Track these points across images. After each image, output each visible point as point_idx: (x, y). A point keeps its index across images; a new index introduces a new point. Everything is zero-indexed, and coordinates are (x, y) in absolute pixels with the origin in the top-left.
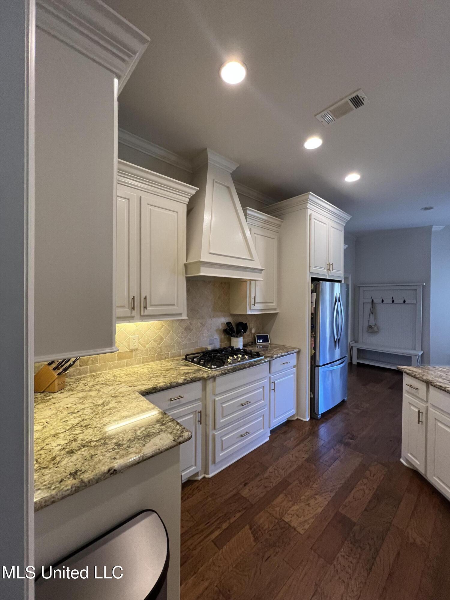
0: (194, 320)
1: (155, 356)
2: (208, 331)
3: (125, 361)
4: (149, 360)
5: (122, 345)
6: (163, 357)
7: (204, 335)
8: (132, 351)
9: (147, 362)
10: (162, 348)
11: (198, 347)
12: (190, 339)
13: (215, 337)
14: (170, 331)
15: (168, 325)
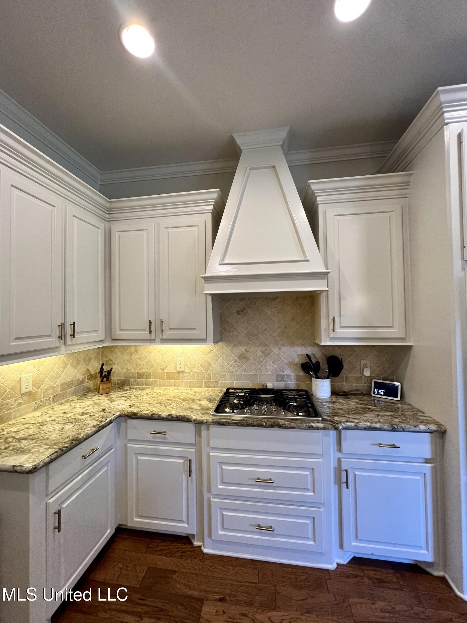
0: (251, 348)
1: (202, 382)
2: (274, 363)
3: (173, 381)
4: (196, 385)
5: (170, 365)
6: (211, 385)
7: (268, 367)
8: (179, 372)
9: (193, 386)
10: (210, 375)
11: (259, 382)
12: (246, 370)
13: (285, 373)
14: (219, 358)
15: (217, 351)
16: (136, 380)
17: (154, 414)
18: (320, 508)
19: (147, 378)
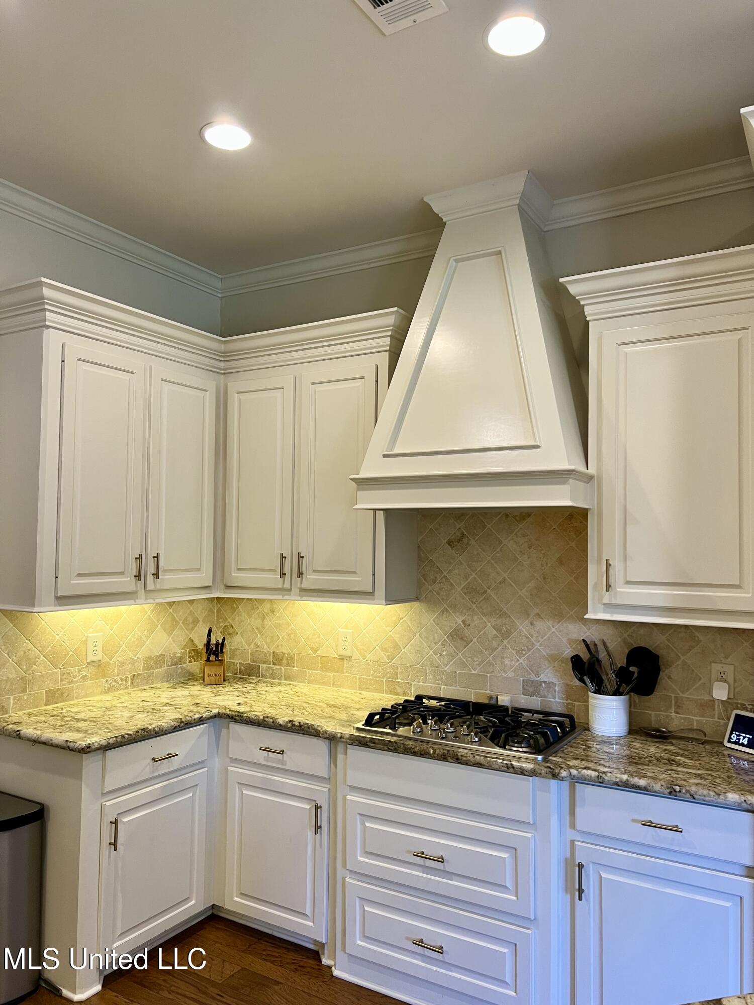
0: (475, 618)
1: (383, 681)
2: (520, 653)
3: (332, 675)
4: (370, 687)
5: (327, 643)
6: (399, 690)
7: (507, 662)
8: (342, 658)
9: (366, 689)
10: (397, 667)
11: (488, 692)
12: (464, 665)
13: (543, 677)
14: (414, 634)
15: (411, 620)
16: (269, 667)
17: (267, 717)
18: (528, 929)
19: (288, 665)
